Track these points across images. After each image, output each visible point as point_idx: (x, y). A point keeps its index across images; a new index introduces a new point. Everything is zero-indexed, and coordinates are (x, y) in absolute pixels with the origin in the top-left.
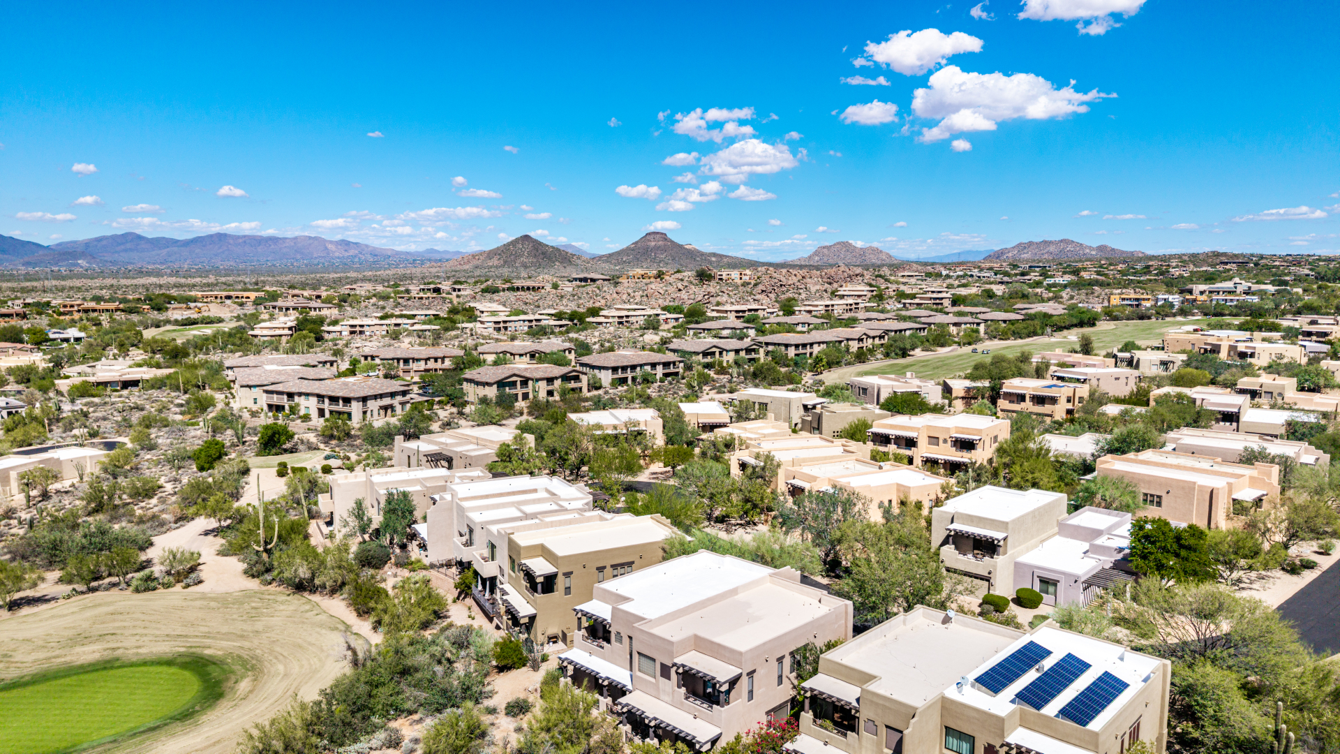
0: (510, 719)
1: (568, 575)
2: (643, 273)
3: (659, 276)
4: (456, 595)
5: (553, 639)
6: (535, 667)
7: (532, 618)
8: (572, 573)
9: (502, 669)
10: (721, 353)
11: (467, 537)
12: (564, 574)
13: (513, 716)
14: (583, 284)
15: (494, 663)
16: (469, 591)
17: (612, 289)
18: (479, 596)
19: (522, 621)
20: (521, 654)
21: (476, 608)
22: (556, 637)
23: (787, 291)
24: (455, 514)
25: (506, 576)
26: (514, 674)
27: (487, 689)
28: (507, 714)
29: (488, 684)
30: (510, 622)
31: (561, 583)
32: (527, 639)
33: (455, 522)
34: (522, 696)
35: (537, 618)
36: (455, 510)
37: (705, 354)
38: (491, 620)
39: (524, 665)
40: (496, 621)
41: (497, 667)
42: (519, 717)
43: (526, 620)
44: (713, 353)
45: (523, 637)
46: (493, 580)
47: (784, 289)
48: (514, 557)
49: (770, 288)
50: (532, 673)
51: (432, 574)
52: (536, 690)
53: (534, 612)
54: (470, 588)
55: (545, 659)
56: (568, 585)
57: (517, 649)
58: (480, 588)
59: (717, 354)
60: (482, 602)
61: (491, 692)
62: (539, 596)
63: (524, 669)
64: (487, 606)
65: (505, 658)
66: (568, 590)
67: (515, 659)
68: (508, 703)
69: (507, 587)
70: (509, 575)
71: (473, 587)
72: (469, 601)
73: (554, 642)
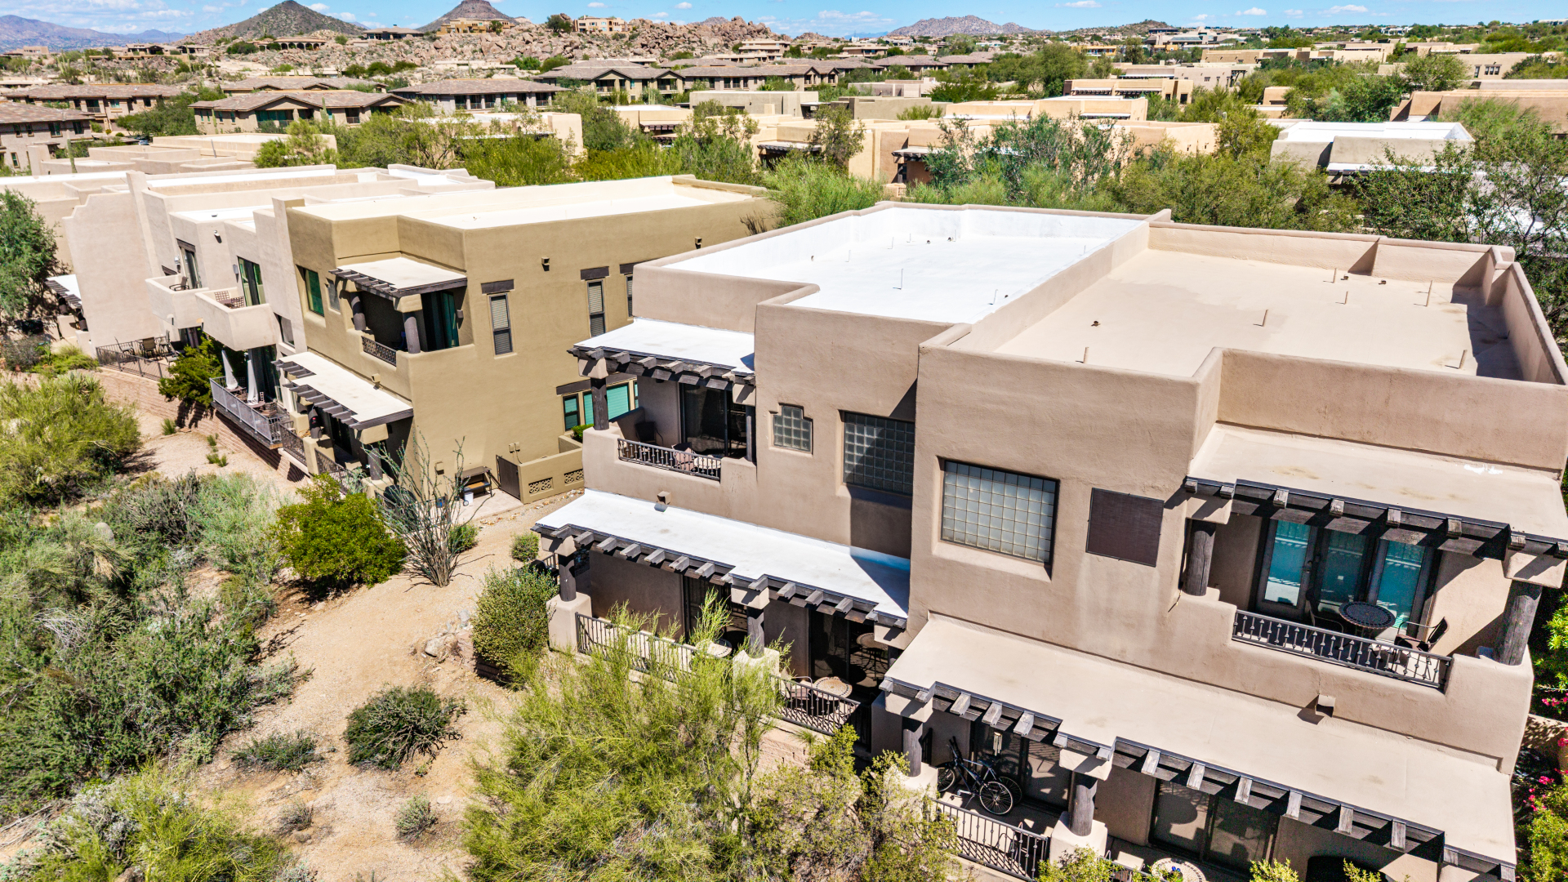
0: (371, 780)
1: (498, 290)
2: (470, 23)
3: (494, 30)
4: (173, 416)
5: (474, 484)
6: (436, 572)
7: (400, 428)
8: (509, 284)
9: (317, 590)
10: (622, 83)
11: (185, 272)
12: (488, 288)
13: (384, 766)
14: (383, 41)
15: (289, 573)
16: (204, 399)
17: (428, 45)
18: (233, 406)
19: (368, 437)
20: (380, 534)
21: (228, 439)
22: (480, 477)
23: (677, 45)
24: (146, 226)
25: (299, 334)
26: (361, 599)
27: (270, 666)
28: (357, 760)
29: (275, 646)
30: (329, 453)
31: (478, 311)
32: (388, 493)
33: (150, 246)
34: (406, 680)
35: (417, 424)
36: (143, 218)
37: (601, 83)
38: (273, 459)
39: (396, 569)
40: (287, 458)
41: (301, 584)
42: (409, 768)
43: (380, 433)
44: (611, 83)
45: (378, 484)
46: (265, 354)
47: (671, 42)
48: (312, 265)
49: (652, 42)
50: (427, 592)
51: (109, 379)
52: (456, 649)
53: (400, 406)
54: (204, 390)
55: (462, 542)
56: (501, 324)
57: (359, 521)
58: (232, 384)
59: (617, 85)
60: (242, 416)
61: (285, 677)
62: (413, 360)
63: (397, 582)
64: (258, 424)
65: (322, 555)
66: (503, 338)
67: (362, 555)
68: (357, 716)
69: (305, 359)
70: (308, 325)
71: (213, 385)
72: (210, 425)
73: (478, 493)
